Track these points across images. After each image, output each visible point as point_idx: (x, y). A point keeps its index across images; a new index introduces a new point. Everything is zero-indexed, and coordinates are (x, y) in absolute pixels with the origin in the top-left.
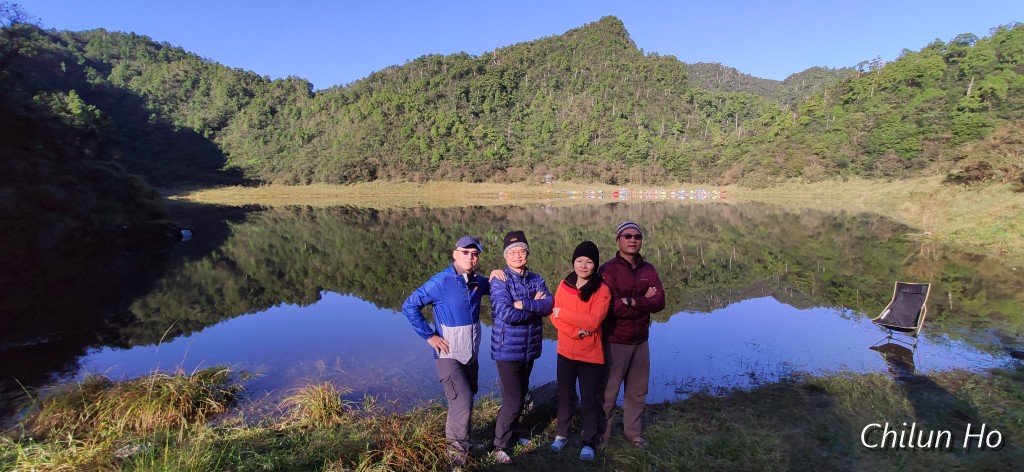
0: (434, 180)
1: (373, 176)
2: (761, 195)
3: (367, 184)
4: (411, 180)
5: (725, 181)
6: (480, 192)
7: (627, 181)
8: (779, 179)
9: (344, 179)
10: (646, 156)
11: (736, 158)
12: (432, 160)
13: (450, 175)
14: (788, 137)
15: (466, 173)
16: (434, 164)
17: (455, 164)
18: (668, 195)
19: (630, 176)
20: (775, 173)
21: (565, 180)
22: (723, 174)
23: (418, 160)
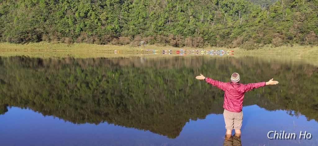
0: (77, 42)
1: (39, 39)
2: (251, 53)
3: (36, 44)
4: (63, 42)
5: (233, 46)
6: (104, 49)
7: (184, 45)
8: (260, 45)
9: (21, 41)
10: (193, 32)
11: (239, 34)
12: (76, 31)
13: (87, 40)
14: (265, 23)
15: (96, 39)
16: (77, 34)
17: (90, 33)
18: (205, 52)
19: (186, 42)
20: (259, 42)
21: (151, 44)
22: (233, 42)
23: (68, 31)
